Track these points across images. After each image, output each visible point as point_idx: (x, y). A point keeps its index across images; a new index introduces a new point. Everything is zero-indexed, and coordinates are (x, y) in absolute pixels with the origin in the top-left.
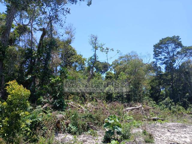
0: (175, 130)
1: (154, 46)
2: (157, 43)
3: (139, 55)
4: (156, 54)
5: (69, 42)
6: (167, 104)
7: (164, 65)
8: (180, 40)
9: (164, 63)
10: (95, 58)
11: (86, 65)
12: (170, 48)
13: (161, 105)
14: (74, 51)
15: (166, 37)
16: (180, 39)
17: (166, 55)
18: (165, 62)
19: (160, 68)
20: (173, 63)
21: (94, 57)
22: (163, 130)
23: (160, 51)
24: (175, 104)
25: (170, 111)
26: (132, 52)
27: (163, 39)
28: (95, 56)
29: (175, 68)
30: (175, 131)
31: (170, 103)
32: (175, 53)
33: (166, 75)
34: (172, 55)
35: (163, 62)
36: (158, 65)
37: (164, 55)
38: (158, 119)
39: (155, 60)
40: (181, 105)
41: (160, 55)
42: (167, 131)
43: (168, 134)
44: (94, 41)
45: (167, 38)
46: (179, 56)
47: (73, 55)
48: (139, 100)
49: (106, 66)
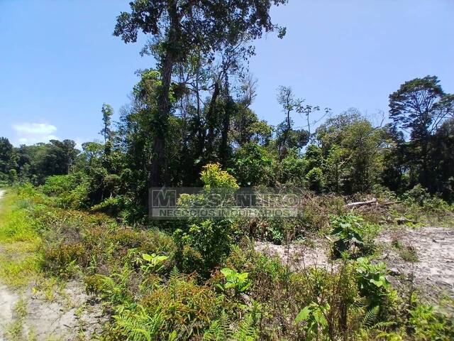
0: (443, 239)
1: (391, 96)
2: (396, 91)
3: (363, 114)
4: (395, 111)
5: (247, 101)
6: (416, 196)
7: (410, 129)
8: (438, 84)
9: (410, 125)
10: (289, 124)
11: (274, 137)
12: (420, 98)
13: (406, 197)
14: (253, 115)
15: (412, 79)
16: (439, 81)
17: (413, 110)
18: (411, 123)
19: (402, 134)
20: (427, 125)
21: (286, 123)
22: (424, 240)
23: (401, 103)
24: (432, 197)
25: (420, 208)
26: (350, 110)
27: (407, 83)
28: (288, 120)
29: (431, 133)
30: (445, 241)
31: (423, 193)
32: (430, 106)
33: (413, 145)
34: (424, 110)
35: (408, 123)
36: (399, 130)
37: (409, 111)
38: (406, 221)
39: (392, 121)
40: (440, 197)
41: (403, 112)
42: (431, 242)
43: (436, 246)
44: (287, 96)
45: (415, 80)
46: (437, 112)
47: (253, 122)
48: (366, 190)
49: (304, 137)
